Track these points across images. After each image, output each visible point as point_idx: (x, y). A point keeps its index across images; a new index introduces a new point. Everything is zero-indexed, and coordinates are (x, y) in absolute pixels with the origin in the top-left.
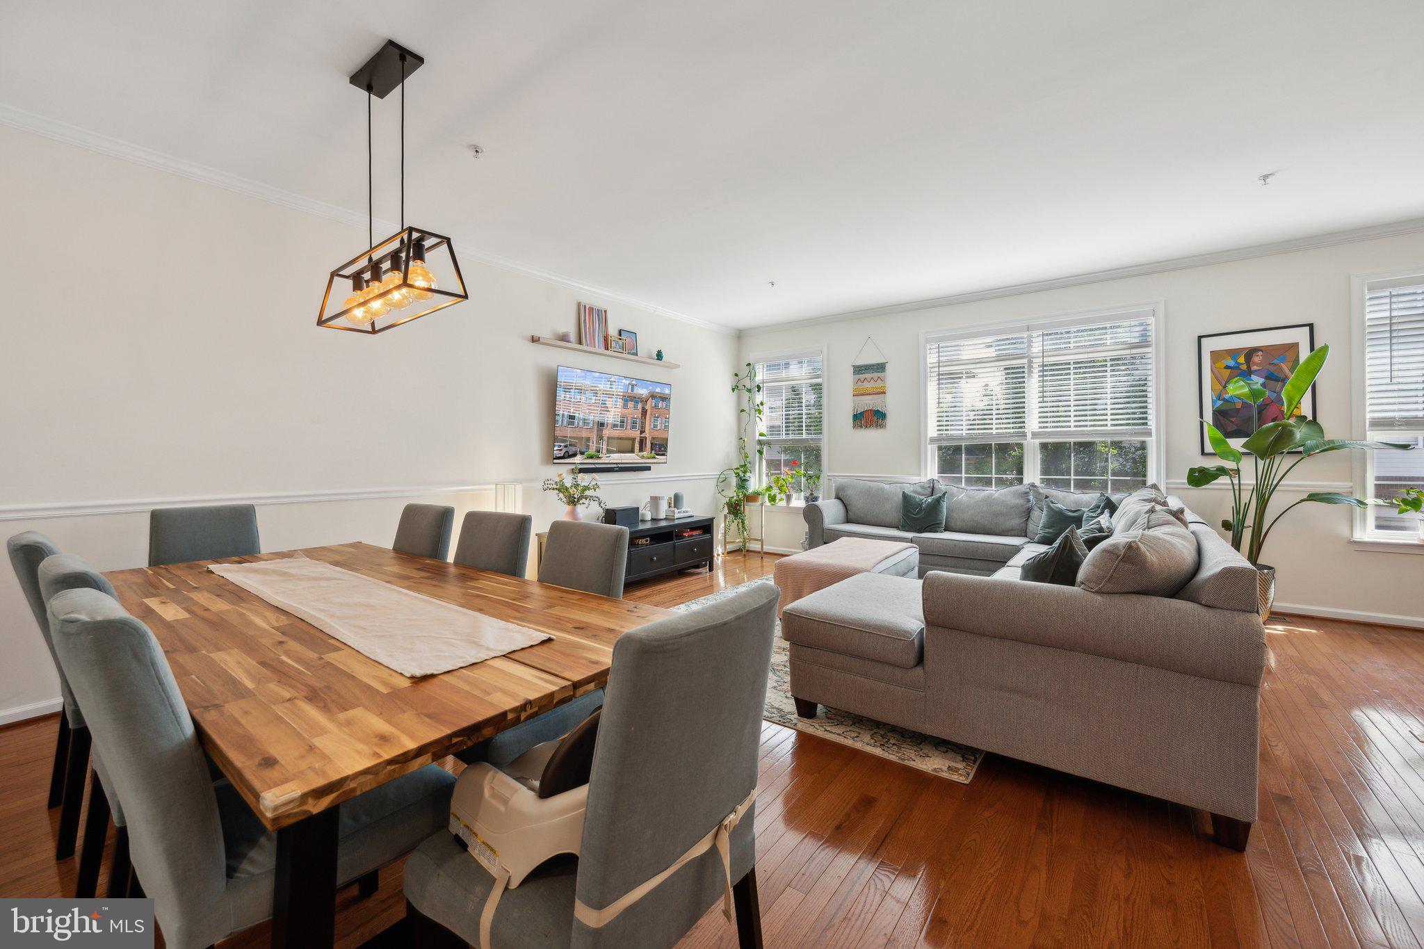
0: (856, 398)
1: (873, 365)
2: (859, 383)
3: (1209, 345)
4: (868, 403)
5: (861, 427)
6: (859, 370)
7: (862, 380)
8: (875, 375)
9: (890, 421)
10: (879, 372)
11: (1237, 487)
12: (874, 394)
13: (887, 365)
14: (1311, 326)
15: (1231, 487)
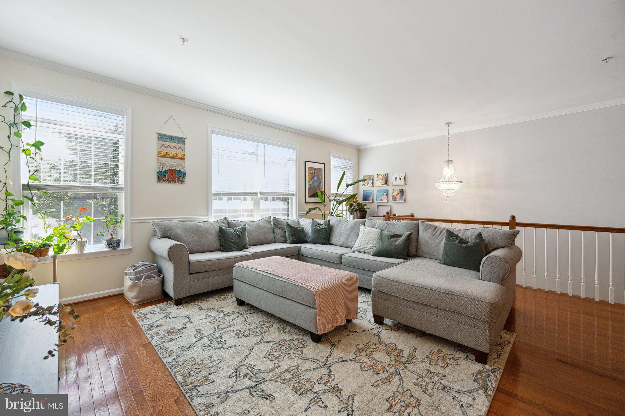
0: (160, 158)
1: (175, 137)
2: (163, 148)
3: (309, 165)
4: (171, 164)
5: (166, 181)
6: (162, 137)
7: (166, 146)
8: (178, 145)
9: (187, 179)
10: (180, 143)
11: (324, 214)
12: (176, 158)
13: (186, 140)
14: (324, 164)
15: (321, 214)
